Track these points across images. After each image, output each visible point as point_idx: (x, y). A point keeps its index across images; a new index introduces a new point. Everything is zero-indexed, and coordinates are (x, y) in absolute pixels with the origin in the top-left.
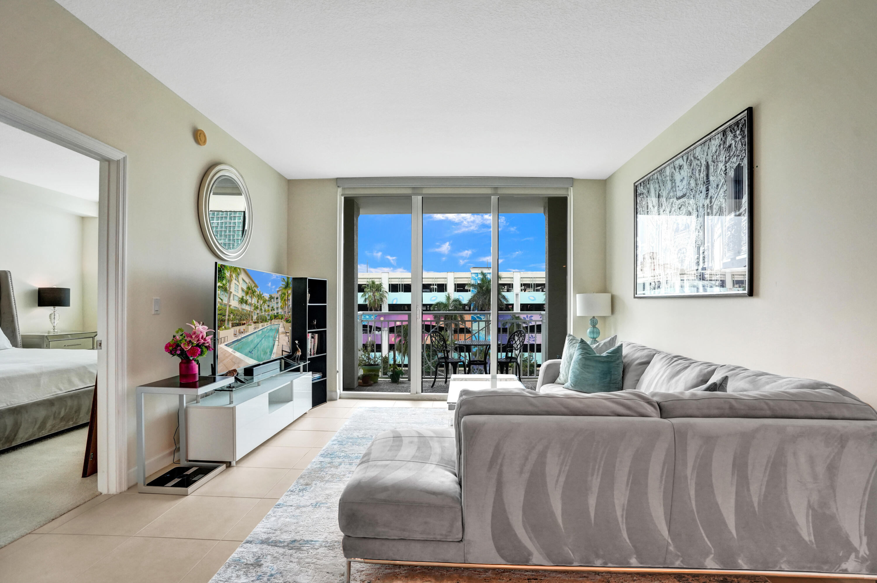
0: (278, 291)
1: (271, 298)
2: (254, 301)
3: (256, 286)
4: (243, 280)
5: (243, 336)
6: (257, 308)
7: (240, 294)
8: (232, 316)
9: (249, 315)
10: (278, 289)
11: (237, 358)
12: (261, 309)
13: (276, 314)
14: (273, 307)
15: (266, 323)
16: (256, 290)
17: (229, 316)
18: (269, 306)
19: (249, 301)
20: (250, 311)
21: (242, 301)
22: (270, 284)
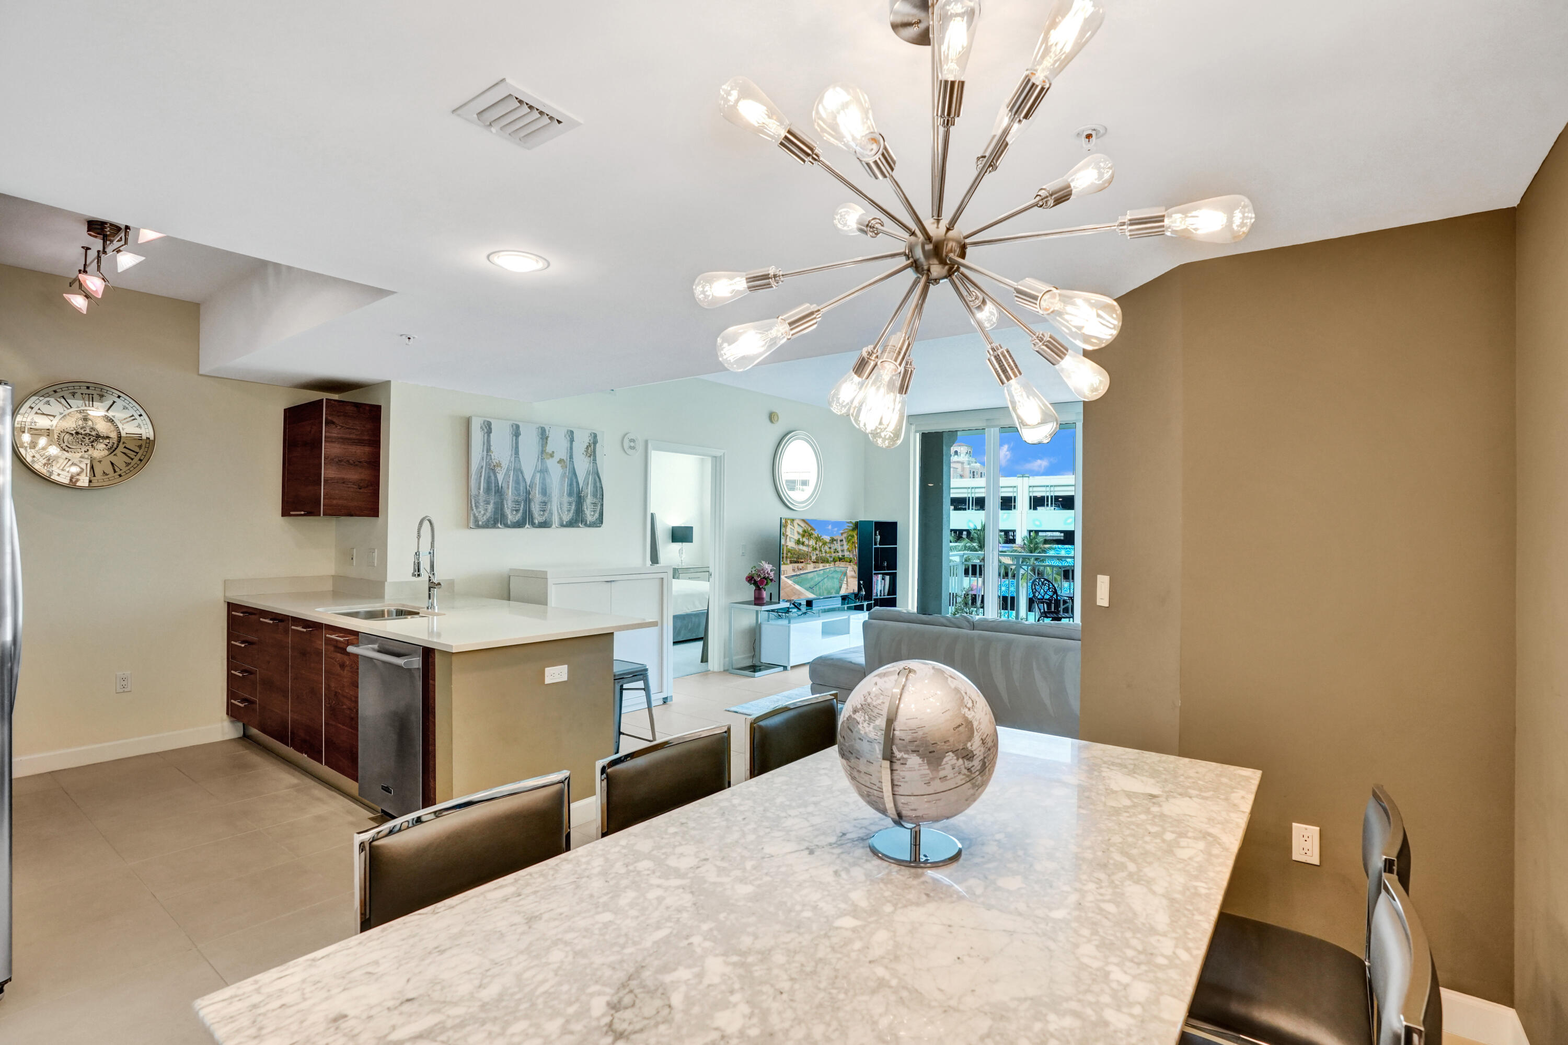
0: (842, 534)
1: (833, 540)
2: (812, 542)
3: (813, 529)
4: (798, 525)
5: (802, 572)
6: (816, 549)
7: (796, 537)
8: (789, 554)
9: (807, 555)
10: (842, 532)
11: (797, 590)
12: (821, 551)
13: (841, 556)
14: (836, 550)
15: (828, 565)
16: (813, 532)
17: (787, 554)
18: (830, 548)
19: (806, 542)
20: (807, 552)
21: (798, 542)
22: (830, 527)
